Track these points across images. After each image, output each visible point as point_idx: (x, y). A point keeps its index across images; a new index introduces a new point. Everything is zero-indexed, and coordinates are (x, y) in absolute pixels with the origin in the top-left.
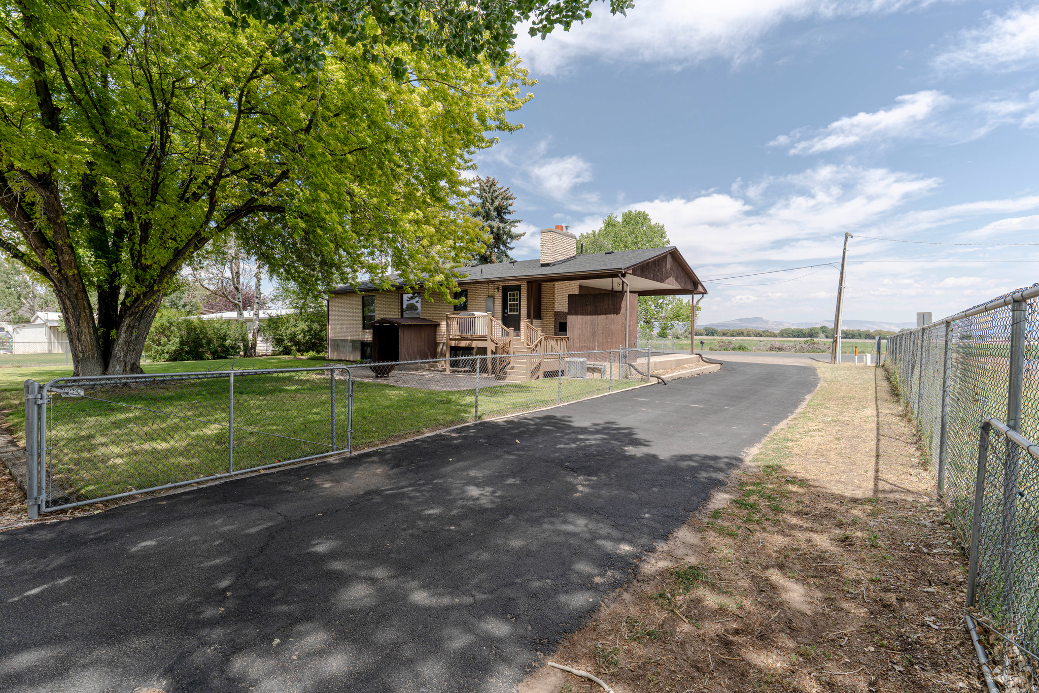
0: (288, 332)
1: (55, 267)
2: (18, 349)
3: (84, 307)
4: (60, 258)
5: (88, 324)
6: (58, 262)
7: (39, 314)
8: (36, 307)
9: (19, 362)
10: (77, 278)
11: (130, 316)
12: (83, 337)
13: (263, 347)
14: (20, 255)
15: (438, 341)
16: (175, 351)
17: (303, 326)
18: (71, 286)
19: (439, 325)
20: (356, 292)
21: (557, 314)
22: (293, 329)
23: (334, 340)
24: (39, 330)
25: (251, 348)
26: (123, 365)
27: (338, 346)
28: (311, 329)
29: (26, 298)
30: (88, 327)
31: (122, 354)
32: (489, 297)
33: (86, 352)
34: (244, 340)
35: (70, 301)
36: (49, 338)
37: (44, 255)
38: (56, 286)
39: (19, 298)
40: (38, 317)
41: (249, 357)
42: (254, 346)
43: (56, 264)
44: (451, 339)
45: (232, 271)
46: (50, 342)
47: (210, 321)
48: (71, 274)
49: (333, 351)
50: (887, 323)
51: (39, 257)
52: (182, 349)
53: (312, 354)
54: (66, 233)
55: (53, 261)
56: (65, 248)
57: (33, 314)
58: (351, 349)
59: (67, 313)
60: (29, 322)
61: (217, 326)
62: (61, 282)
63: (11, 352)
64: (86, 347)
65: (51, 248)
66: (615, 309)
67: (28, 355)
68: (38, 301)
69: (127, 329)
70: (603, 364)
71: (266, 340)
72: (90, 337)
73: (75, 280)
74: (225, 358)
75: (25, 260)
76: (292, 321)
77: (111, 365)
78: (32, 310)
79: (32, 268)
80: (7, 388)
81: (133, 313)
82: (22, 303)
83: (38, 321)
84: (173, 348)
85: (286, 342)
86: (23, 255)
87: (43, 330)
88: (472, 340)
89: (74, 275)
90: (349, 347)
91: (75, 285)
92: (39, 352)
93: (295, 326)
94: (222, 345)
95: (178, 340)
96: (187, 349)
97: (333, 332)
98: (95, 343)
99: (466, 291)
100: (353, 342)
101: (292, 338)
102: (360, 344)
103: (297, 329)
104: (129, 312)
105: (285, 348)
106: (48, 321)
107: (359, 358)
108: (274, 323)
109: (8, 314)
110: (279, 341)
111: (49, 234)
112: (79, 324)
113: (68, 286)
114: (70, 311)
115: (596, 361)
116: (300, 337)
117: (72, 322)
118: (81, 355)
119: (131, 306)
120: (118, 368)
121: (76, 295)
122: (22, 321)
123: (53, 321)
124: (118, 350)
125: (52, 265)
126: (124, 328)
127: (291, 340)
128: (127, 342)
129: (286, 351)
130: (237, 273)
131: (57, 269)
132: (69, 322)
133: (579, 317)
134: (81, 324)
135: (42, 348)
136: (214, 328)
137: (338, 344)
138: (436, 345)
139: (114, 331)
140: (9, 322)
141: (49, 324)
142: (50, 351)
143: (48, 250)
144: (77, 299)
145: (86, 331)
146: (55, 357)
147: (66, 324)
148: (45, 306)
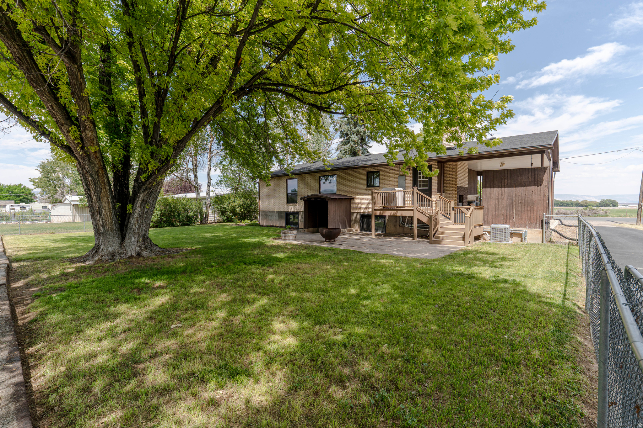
0: (230, 206)
1: (78, 143)
2: (55, 220)
3: (104, 183)
4: (83, 135)
5: (108, 199)
6: (81, 138)
7: (67, 197)
8: (65, 193)
9: (54, 229)
10: (98, 155)
11: (144, 191)
12: (104, 211)
13: (212, 217)
14: (47, 133)
15: (352, 211)
16: (157, 221)
17: (240, 201)
18: (93, 163)
19: (353, 199)
20: (288, 175)
21: (459, 188)
22: (233, 204)
23: (264, 211)
24: (66, 207)
25: (205, 218)
26: (137, 236)
27: (267, 215)
28: (245, 204)
29: (59, 187)
30: (108, 202)
31: (137, 226)
32: (400, 175)
33: (106, 225)
34: (201, 212)
35: (92, 177)
36: (73, 212)
37: (68, 132)
38: (79, 163)
39: (55, 188)
40: (66, 199)
41: (204, 224)
42: (207, 217)
43: (79, 141)
44: (375, 210)
45: (193, 163)
46: (73, 215)
47: (179, 200)
48: (93, 151)
49: (262, 219)
50: (588, 196)
51: (64, 135)
52: (161, 219)
53: (247, 222)
54: (89, 108)
55: (76, 138)
56: (88, 124)
57: (63, 198)
58: (277, 218)
59: (89, 189)
60: (61, 202)
61: (184, 202)
62: (84, 160)
63: (50, 222)
64: (106, 221)
65: (75, 125)
66: (537, 182)
67: (60, 223)
68: (66, 189)
69: (142, 203)
70: (524, 229)
71: (213, 212)
72: (110, 211)
73: (96, 157)
74: (189, 225)
75: (52, 138)
76: (232, 198)
77: (127, 237)
78: (63, 195)
79: (58, 146)
80: (40, 255)
81: (146, 188)
82: (57, 190)
83: (66, 202)
84: (156, 219)
85: (228, 213)
86: (50, 133)
87: (69, 207)
88: (397, 210)
89: (95, 152)
90: (276, 217)
91: (96, 162)
92: (67, 221)
93: (235, 202)
94: (187, 217)
95: (159, 213)
96: (165, 219)
97: (262, 205)
98: (114, 217)
99: (379, 172)
100: (279, 213)
101: (233, 211)
102: (285, 214)
103: (236, 204)
104: (143, 188)
105: (228, 218)
106: (72, 201)
107: (284, 225)
108: (219, 200)
109: (49, 198)
110: (223, 213)
111: (73, 108)
112: (100, 199)
113: (91, 163)
114: (92, 187)
115: (514, 227)
116: (238, 209)
117: (94, 198)
118: (102, 228)
119: (146, 181)
120: (133, 239)
121: (98, 171)
122: (57, 202)
123: (75, 201)
124: (134, 223)
125: (76, 142)
126: (139, 203)
127: (231, 212)
128: (141, 215)
129: (229, 220)
130: (196, 165)
131: (81, 145)
132: (91, 198)
133: (495, 190)
134: (101, 200)
135: (69, 219)
136: (182, 204)
137: (266, 215)
138: (351, 214)
139: (130, 205)
140: (50, 203)
141: (73, 203)
142: (74, 220)
143: (73, 127)
144: (98, 176)
145: (106, 206)
146: (76, 225)
147: (89, 200)
148: (71, 191)
